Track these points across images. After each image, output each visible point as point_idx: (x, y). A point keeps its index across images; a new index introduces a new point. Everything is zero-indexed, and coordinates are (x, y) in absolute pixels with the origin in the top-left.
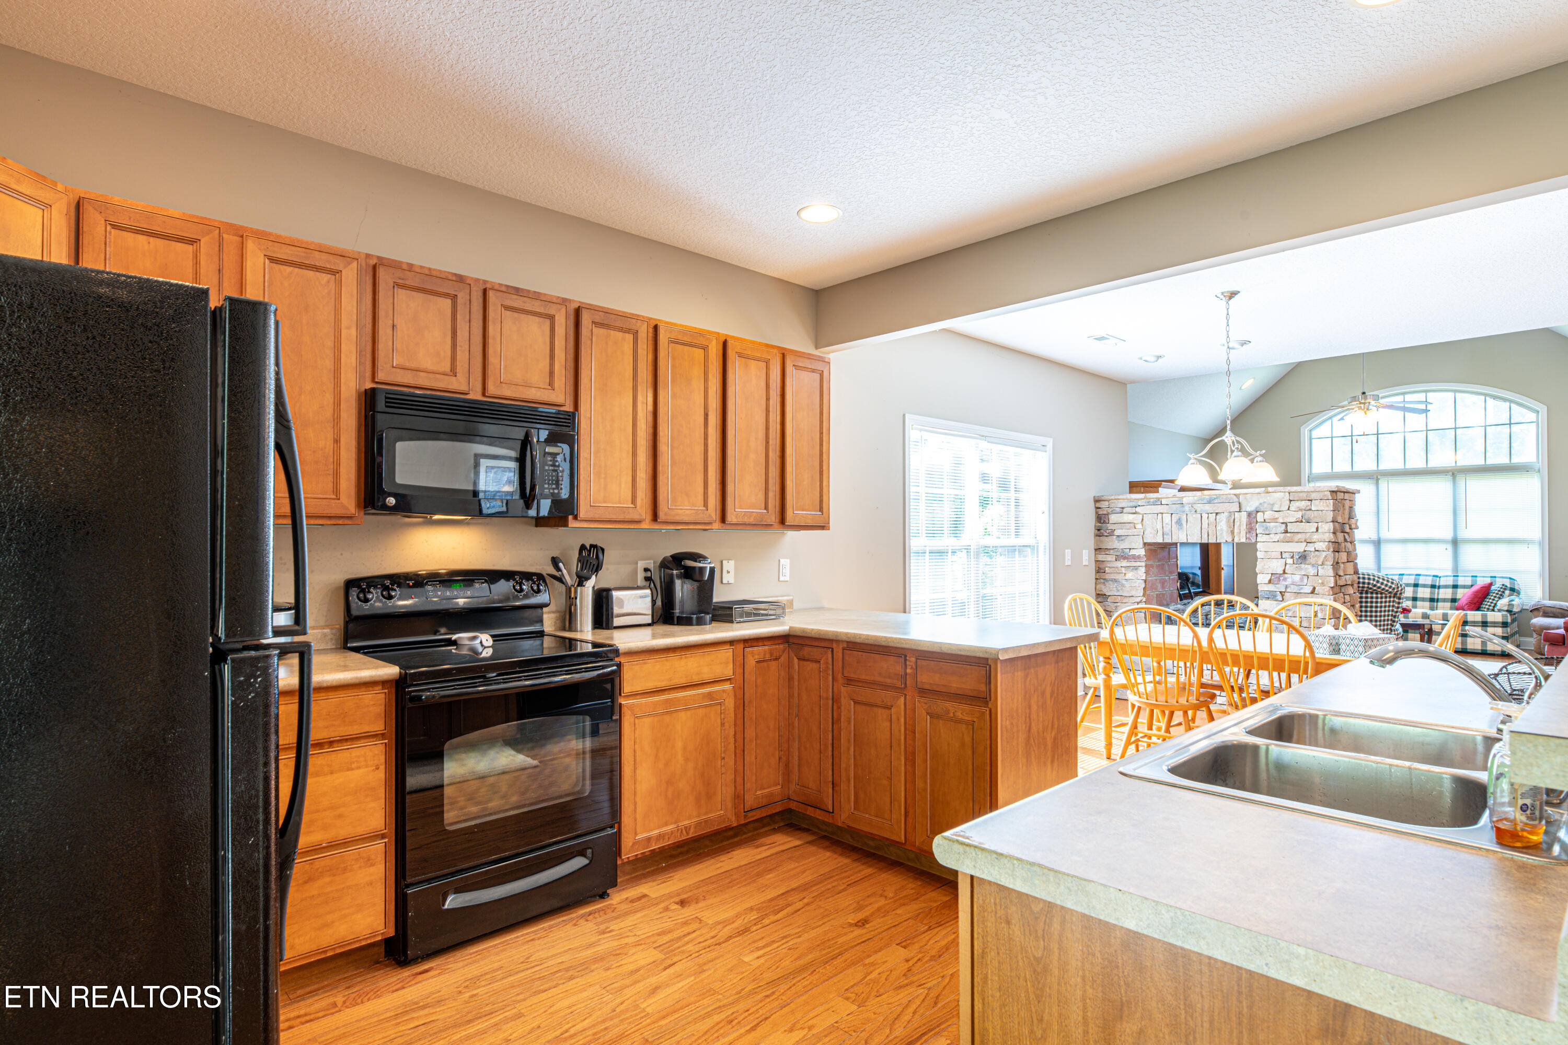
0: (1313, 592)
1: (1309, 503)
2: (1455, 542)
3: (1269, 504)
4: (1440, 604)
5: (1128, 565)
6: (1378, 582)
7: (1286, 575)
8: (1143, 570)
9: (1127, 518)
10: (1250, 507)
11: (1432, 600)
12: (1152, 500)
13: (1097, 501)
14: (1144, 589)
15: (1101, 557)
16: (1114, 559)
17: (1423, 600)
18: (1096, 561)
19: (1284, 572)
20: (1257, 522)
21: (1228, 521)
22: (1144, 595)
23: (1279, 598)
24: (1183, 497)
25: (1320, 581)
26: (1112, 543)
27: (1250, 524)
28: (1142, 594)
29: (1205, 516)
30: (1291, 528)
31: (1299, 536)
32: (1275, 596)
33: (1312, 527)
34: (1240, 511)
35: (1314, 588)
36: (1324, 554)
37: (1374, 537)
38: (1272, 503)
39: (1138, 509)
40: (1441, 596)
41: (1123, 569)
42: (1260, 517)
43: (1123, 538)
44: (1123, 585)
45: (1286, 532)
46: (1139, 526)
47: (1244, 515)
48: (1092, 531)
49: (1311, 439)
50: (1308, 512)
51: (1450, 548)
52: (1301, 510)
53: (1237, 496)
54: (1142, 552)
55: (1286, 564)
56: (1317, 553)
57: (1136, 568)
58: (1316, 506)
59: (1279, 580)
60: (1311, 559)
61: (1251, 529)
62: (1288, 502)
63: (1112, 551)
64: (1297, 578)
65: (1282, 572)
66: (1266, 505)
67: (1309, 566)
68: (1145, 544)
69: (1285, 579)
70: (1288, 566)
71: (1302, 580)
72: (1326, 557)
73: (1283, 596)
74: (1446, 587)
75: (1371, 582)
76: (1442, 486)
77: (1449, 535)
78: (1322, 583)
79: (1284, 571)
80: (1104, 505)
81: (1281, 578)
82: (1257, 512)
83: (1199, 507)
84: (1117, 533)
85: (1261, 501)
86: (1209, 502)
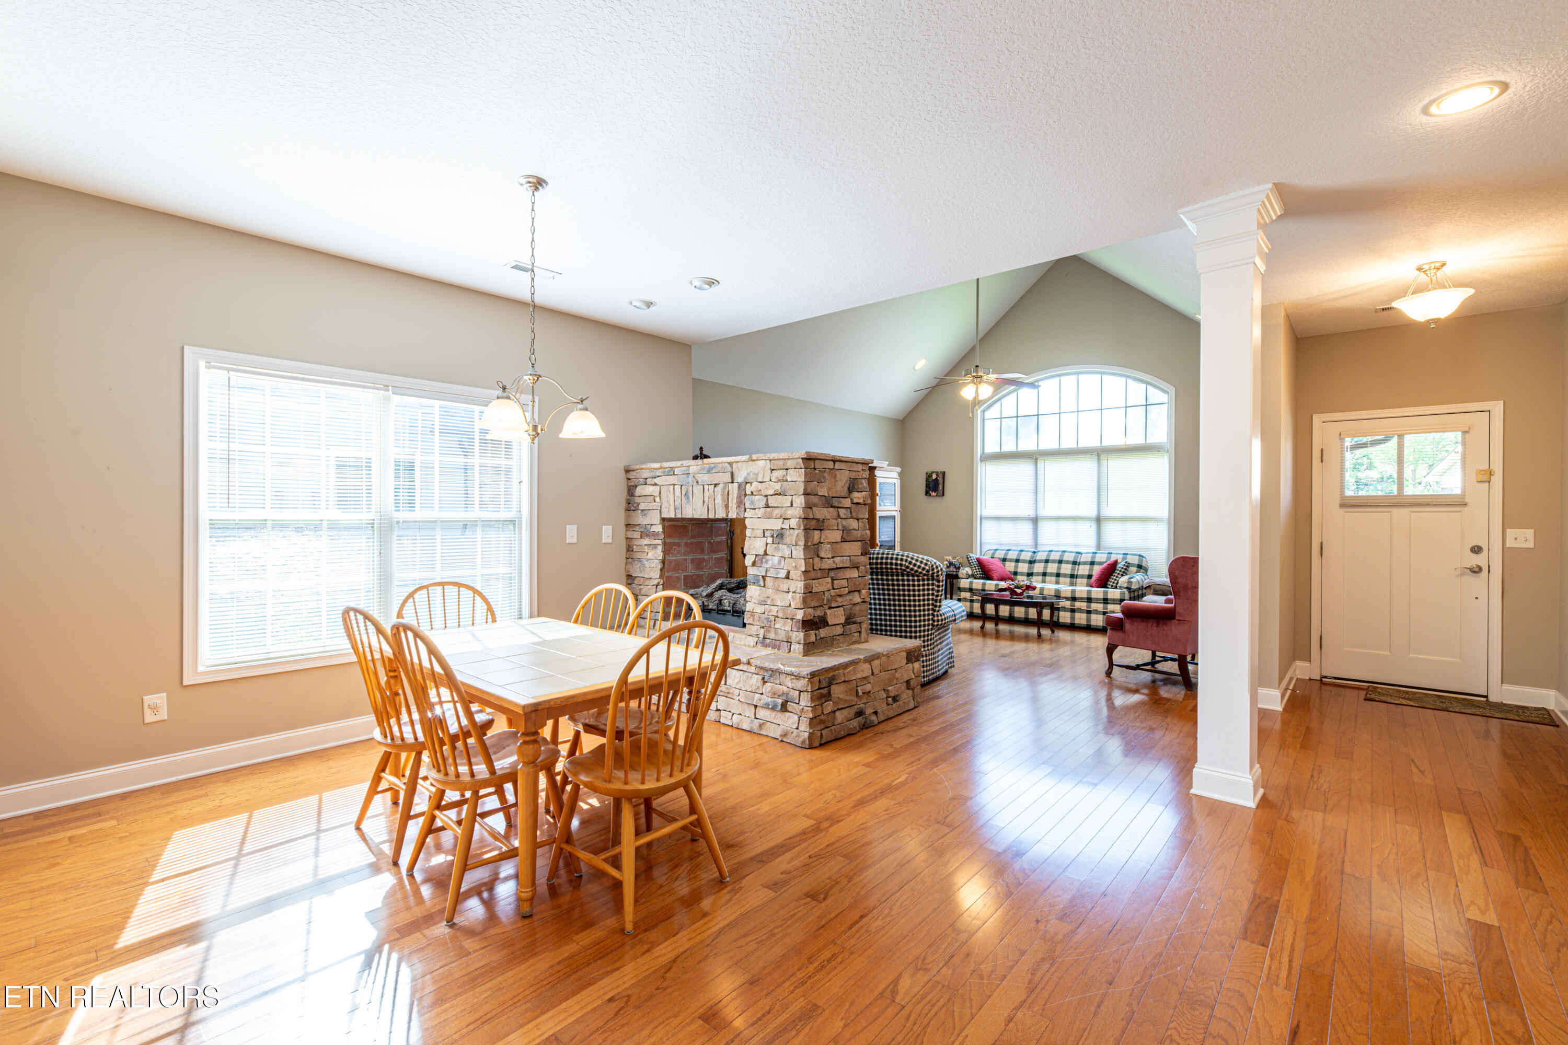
0: (787, 577)
1: (784, 472)
2: (1099, 520)
3: (754, 474)
4: (1079, 580)
5: (649, 543)
6: (910, 563)
7: (768, 557)
8: (660, 548)
9: (649, 490)
10: (740, 478)
11: (1072, 576)
12: (667, 470)
13: (627, 471)
14: (661, 570)
15: (630, 534)
16: (639, 537)
17: (1065, 576)
18: (627, 538)
19: (766, 554)
20: (746, 495)
21: (723, 494)
22: (661, 577)
23: (762, 583)
24: (689, 466)
25: (794, 564)
26: (639, 519)
27: (740, 497)
28: (658, 576)
29: (706, 487)
30: (772, 501)
31: (777, 511)
32: (758, 581)
33: (786, 501)
34: (733, 482)
35: (789, 572)
36: (796, 532)
37: (1032, 514)
38: (756, 472)
39: (656, 480)
40: (1080, 573)
41: (646, 547)
42: (749, 488)
43: (646, 512)
44: (644, 566)
45: (767, 506)
46: (657, 499)
47: (736, 485)
48: (623, 505)
49: (983, 420)
50: (785, 483)
51: (1094, 525)
52: (779, 481)
53: (730, 464)
54: (659, 528)
55: (767, 544)
56: (792, 530)
57: (655, 546)
58: (791, 476)
59: (762, 562)
60: (787, 539)
61: (740, 503)
62: (769, 471)
63: (637, 527)
64: (776, 559)
65: (762, 553)
66: (751, 475)
67: (785, 547)
68: (663, 520)
69: (767, 561)
70: (768, 546)
71: (780, 562)
72: (797, 536)
73: (764, 580)
74: (1085, 563)
75: (904, 563)
76: (1087, 466)
77: (1093, 513)
78: (796, 567)
79: (765, 551)
80: (632, 475)
81: (764, 560)
82: (747, 483)
83: (700, 477)
84: (642, 506)
85: (749, 471)
86: (709, 472)
